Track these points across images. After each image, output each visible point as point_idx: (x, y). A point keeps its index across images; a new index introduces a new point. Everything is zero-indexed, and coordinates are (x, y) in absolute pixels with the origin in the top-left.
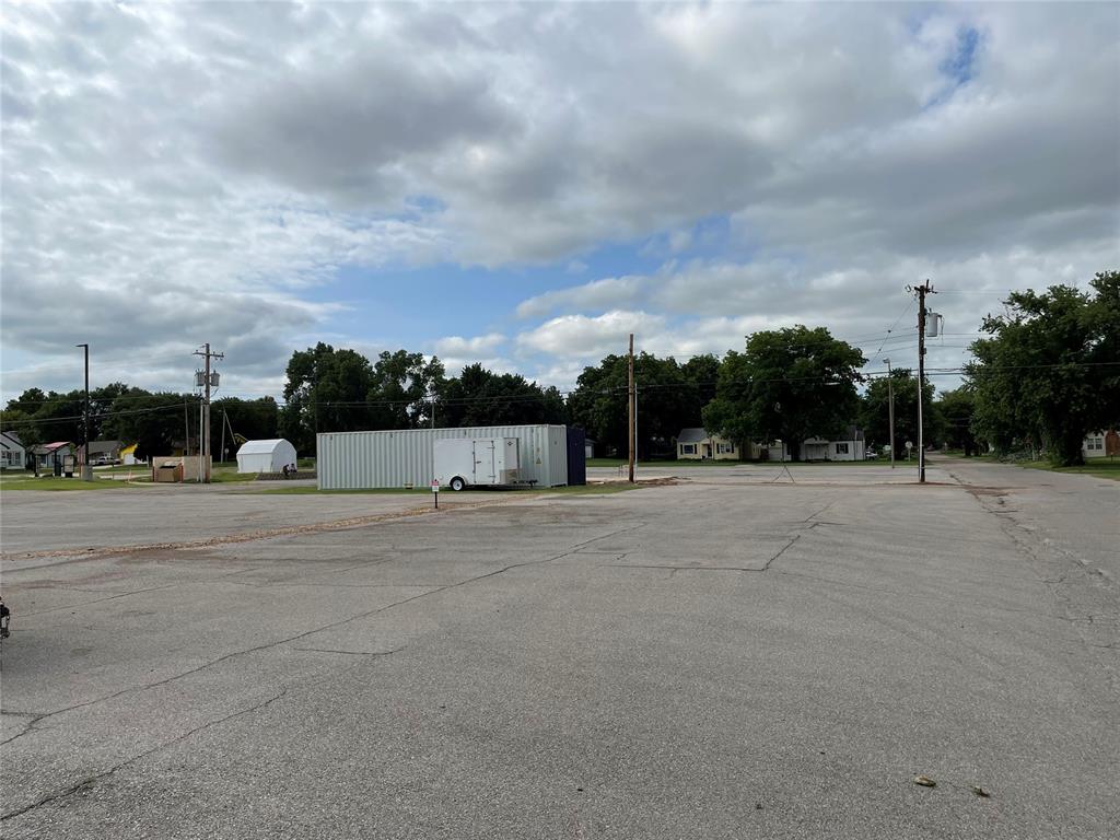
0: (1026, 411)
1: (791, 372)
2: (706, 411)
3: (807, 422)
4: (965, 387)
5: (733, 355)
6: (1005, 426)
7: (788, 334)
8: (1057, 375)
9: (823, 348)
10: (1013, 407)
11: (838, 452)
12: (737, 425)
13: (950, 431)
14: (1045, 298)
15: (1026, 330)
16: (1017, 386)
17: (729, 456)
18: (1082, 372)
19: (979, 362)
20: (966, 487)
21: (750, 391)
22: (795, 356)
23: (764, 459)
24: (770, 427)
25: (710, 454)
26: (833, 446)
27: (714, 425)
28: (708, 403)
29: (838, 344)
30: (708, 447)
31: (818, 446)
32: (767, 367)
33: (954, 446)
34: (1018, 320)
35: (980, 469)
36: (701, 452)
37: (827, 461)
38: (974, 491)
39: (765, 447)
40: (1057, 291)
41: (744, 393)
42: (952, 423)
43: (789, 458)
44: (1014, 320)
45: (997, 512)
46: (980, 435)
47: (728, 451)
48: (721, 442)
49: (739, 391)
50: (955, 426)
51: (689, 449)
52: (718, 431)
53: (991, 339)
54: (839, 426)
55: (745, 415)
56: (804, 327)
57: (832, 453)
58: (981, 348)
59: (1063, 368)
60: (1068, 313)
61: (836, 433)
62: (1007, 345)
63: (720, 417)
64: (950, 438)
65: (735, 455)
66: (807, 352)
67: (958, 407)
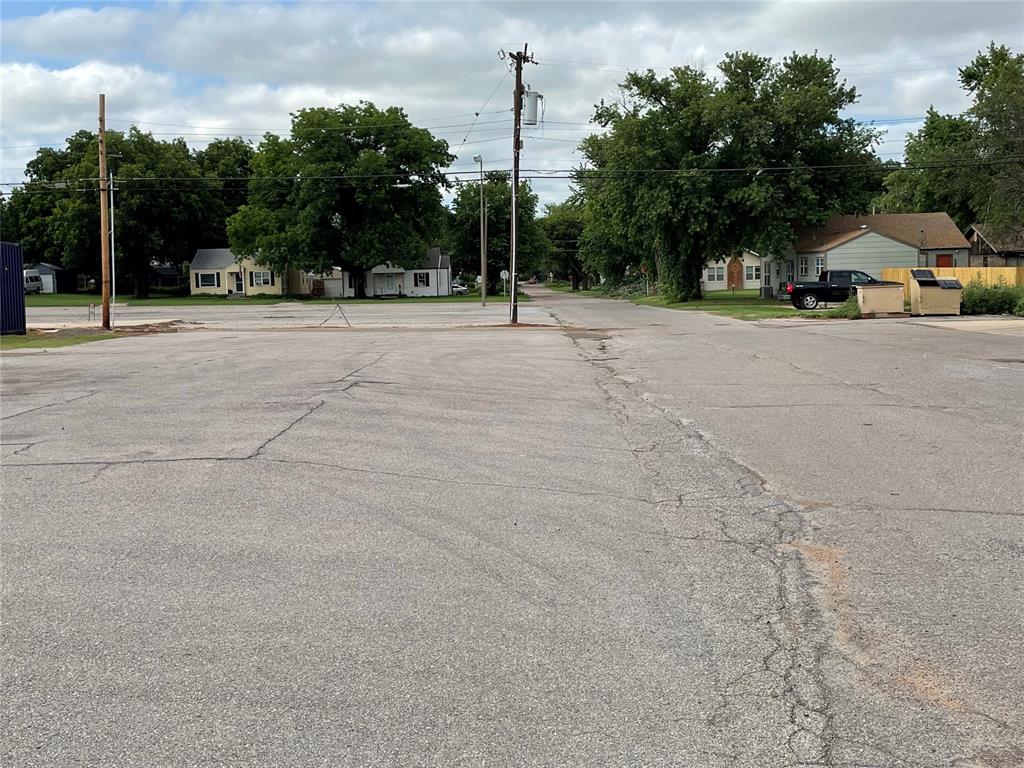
0: (640, 230)
1: (354, 169)
2: (233, 223)
3: (375, 241)
4: (574, 199)
5: (272, 140)
6: (617, 250)
7: (349, 114)
8: (676, 185)
9: (397, 137)
10: (626, 225)
11: (416, 285)
12: (279, 245)
13: (555, 257)
14: (666, 83)
15: (644, 124)
16: (630, 197)
17: (268, 290)
18: (703, 182)
19: (590, 166)
20: (566, 329)
21: (297, 195)
22: (361, 147)
23: (318, 294)
24: (326, 248)
25: (239, 287)
26: (410, 275)
27: (245, 243)
28: (236, 212)
29: (417, 131)
30: (238, 277)
31: (390, 276)
32: (321, 160)
33: (561, 277)
34: (636, 110)
35: (584, 306)
36: (227, 285)
37: (401, 297)
38: (574, 334)
39: (318, 277)
40: (681, 74)
41: (288, 198)
42: (558, 246)
43: (351, 293)
44: (631, 109)
45: (594, 362)
46: (589, 263)
47: (266, 282)
48: (256, 269)
49: (281, 195)
50: (561, 250)
51: (208, 280)
52: (251, 252)
53: (605, 135)
54: (417, 248)
55: (290, 231)
56: (371, 106)
57: (409, 287)
58: (593, 147)
59: (683, 174)
60: (693, 104)
61: (414, 258)
62: (622, 142)
63: (254, 234)
64: (556, 266)
65: (276, 289)
66: (377, 142)
67: (566, 227)
